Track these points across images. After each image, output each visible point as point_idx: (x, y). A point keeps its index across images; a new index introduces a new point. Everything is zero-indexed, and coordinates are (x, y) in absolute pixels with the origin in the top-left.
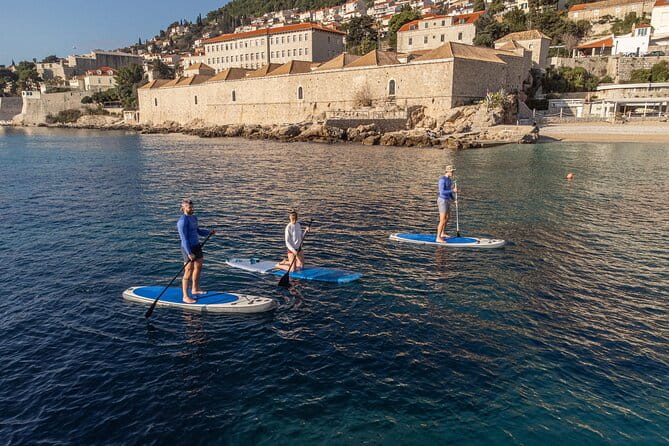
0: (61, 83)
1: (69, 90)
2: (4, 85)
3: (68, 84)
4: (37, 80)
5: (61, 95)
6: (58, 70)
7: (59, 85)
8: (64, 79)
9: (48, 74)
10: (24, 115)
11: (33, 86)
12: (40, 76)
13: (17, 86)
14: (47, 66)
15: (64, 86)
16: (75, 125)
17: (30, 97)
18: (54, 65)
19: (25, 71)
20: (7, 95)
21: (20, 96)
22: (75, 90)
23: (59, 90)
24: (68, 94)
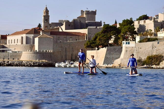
0: (151, 34)
1: (156, 39)
2: (110, 38)
3: (156, 35)
4: (133, 33)
5: (150, 43)
6: (149, 25)
7: (149, 37)
8: (153, 31)
9: (142, 28)
10: (122, 59)
11: (130, 38)
12: (136, 30)
13: (119, 38)
14: (142, 22)
15: (153, 37)
16: (158, 67)
17: (128, 45)
18: (147, 21)
19: (126, 27)
20: (111, 45)
21: (121, 45)
22: (161, 39)
23: (149, 40)
24: (155, 43)
